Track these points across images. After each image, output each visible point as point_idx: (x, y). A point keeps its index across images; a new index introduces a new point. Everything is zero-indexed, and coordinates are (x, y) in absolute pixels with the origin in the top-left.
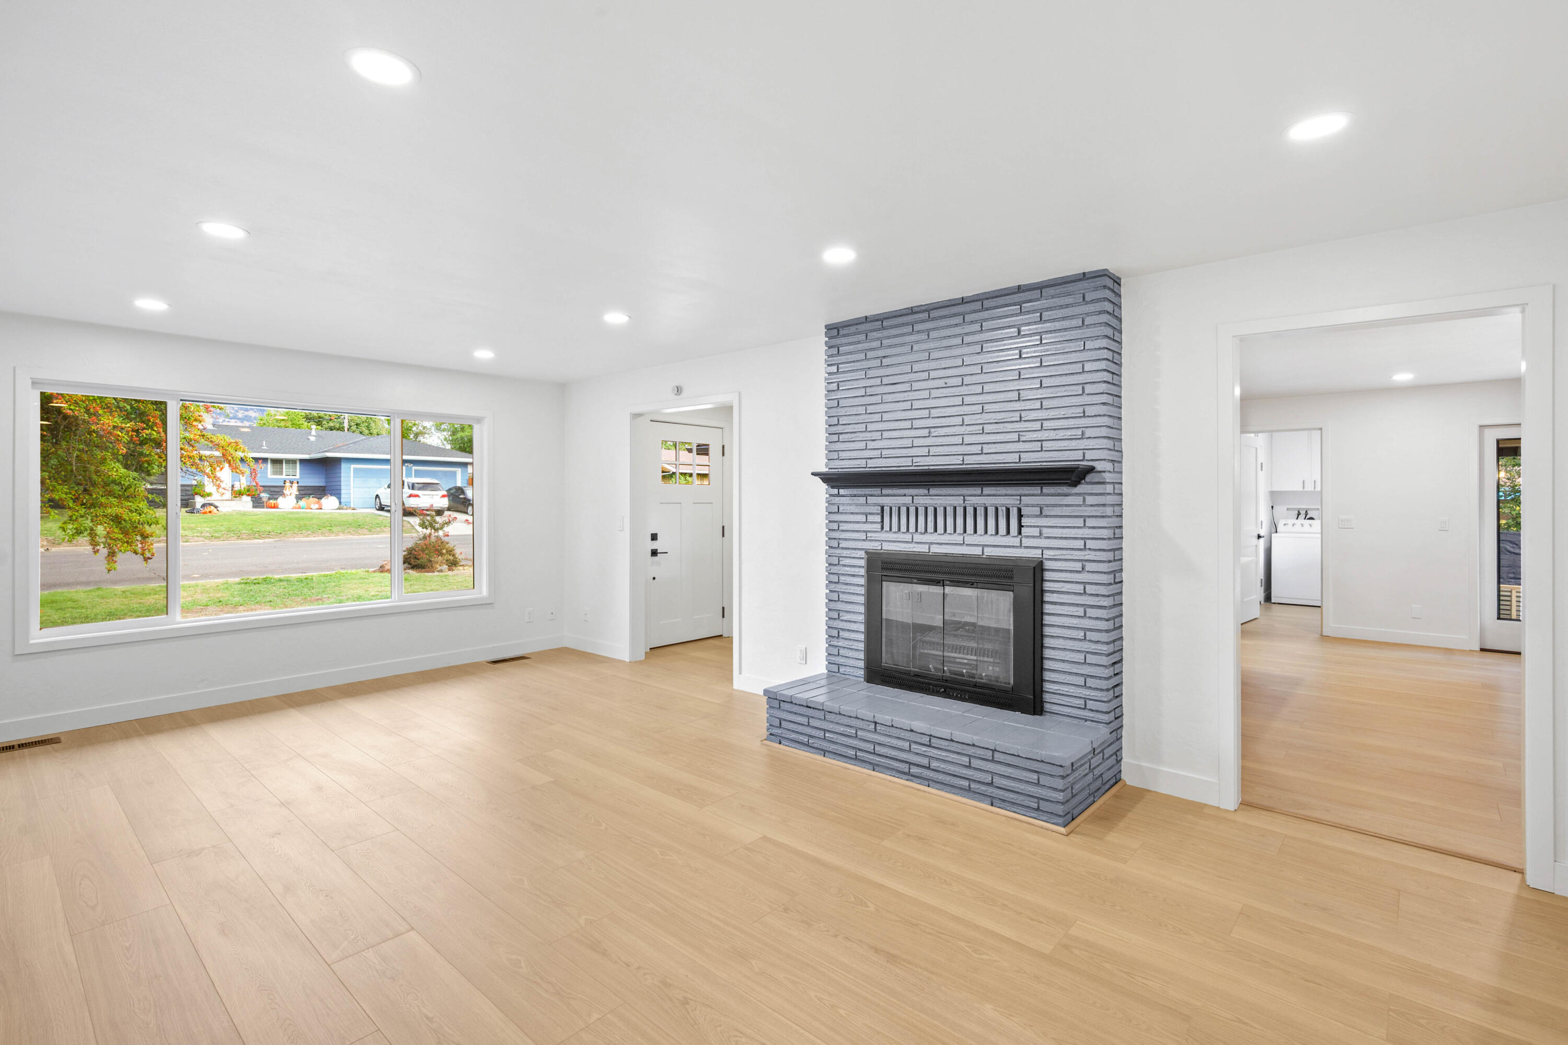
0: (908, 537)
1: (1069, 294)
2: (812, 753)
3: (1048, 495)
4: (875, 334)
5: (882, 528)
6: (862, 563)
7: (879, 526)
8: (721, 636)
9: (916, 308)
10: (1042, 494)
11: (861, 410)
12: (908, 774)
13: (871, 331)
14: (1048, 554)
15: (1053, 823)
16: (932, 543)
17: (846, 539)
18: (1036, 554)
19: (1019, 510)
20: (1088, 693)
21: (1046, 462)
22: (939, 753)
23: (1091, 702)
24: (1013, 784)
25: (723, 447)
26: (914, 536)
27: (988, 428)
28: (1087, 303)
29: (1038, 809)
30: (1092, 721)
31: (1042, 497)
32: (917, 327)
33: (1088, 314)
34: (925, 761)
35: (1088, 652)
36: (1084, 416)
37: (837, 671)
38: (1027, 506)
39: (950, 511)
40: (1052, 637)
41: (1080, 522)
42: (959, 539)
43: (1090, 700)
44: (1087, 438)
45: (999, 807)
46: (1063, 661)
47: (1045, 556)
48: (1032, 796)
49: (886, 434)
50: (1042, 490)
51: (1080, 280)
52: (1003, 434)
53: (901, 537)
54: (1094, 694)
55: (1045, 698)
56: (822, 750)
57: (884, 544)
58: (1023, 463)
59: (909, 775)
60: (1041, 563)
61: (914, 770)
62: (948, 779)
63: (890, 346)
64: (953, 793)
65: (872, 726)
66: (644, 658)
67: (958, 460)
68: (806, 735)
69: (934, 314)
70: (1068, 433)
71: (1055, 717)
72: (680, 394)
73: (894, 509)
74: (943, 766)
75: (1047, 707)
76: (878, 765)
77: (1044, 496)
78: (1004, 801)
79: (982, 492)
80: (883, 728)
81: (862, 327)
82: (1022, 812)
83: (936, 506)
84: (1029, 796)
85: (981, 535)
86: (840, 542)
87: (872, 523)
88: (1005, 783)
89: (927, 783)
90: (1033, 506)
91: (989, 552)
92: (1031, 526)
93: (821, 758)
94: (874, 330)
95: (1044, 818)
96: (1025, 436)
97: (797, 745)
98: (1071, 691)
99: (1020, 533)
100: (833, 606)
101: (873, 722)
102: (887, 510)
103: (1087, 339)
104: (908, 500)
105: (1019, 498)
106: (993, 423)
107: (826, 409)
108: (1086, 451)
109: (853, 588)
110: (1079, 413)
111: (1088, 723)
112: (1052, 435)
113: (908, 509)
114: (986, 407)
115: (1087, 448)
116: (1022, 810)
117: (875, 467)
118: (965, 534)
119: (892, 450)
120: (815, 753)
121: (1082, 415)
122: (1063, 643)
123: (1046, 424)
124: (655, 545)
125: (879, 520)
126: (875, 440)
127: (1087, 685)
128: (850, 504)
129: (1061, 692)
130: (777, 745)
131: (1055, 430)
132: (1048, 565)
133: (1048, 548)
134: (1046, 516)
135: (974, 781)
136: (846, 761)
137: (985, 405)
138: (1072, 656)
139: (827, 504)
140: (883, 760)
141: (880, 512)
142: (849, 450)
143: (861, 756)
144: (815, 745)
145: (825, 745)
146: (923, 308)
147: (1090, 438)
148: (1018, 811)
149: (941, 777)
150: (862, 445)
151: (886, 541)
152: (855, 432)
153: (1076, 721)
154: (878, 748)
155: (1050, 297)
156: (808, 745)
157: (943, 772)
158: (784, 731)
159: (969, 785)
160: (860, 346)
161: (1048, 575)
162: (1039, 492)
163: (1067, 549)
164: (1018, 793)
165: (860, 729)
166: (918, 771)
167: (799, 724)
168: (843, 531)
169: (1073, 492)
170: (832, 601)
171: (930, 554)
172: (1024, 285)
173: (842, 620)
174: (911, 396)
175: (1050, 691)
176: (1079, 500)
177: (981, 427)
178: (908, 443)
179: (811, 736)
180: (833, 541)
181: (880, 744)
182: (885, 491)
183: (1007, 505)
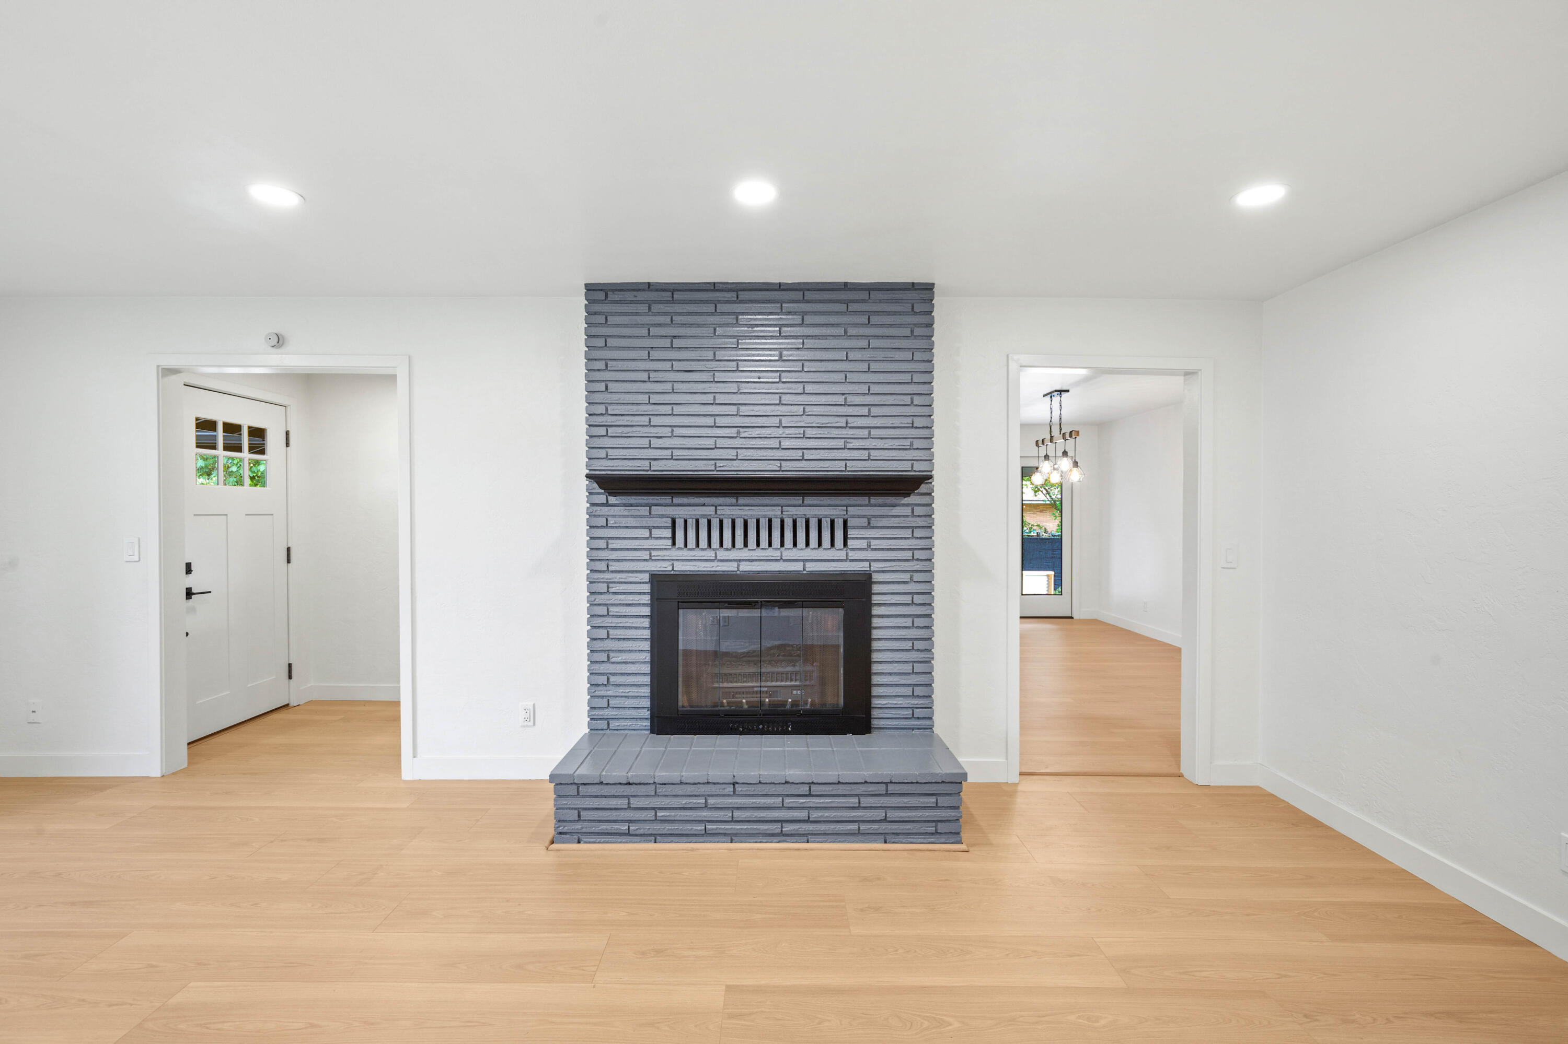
0: (710, 554)
1: (897, 302)
2: (636, 842)
3: (875, 506)
4: (661, 306)
5: (674, 543)
6: (647, 588)
7: (670, 542)
8: (288, 705)
9: (721, 285)
10: (870, 505)
11: (644, 398)
12: (782, 834)
13: (656, 302)
14: (875, 566)
15: (952, 843)
16: (740, 560)
17: (618, 560)
18: (863, 567)
19: (845, 522)
20: (916, 702)
21: (873, 471)
22: (822, 801)
23: (918, 710)
24: (909, 814)
25: (287, 433)
26: (718, 552)
27: (810, 432)
28: (916, 314)
29: (937, 833)
30: (918, 729)
31: (869, 508)
32: (721, 308)
33: (916, 325)
34: (803, 814)
35: (915, 662)
36: (912, 427)
37: (606, 727)
38: (853, 517)
39: (764, 524)
40: (879, 650)
41: (908, 533)
42: (777, 554)
43: (917, 708)
44: (914, 449)
45: (893, 843)
46: (890, 674)
47: (873, 569)
48: (929, 821)
49: (678, 431)
50: (869, 501)
51: (909, 289)
52: (826, 440)
53: (698, 554)
54: (922, 702)
55: (874, 715)
56: (651, 835)
57: (676, 563)
58: (849, 471)
59: (783, 836)
60: (870, 576)
61: (788, 828)
62: (833, 827)
63: (683, 325)
64: (839, 842)
65: (730, 788)
66: (186, 765)
67: (774, 466)
68: (622, 821)
69: (743, 296)
70: (896, 443)
71: (883, 732)
72: (280, 347)
73: (690, 522)
74: (826, 814)
75: (875, 723)
76: (736, 835)
77: (871, 506)
78: (897, 834)
79: (803, 502)
80: (745, 788)
81: (641, 296)
82: (919, 841)
83: (746, 518)
84: (925, 821)
85: (802, 549)
86: (610, 563)
87: (657, 538)
88: (901, 814)
89: (805, 839)
90: (859, 517)
91: (811, 567)
92: (857, 538)
93: (651, 845)
94: (660, 302)
95: (943, 840)
96: (851, 443)
97: (609, 838)
98: (899, 702)
99: (845, 544)
100: (598, 645)
101: (730, 784)
102: (680, 524)
103: (915, 350)
104: (709, 511)
105: (845, 508)
106: (815, 427)
107: (587, 393)
108: (915, 462)
109: (631, 620)
110: (908, 423)
111: (915, 732)
112: (880, 443)
113: (709, 522)
114: (808, 409)
115: (915, 458)
116: (919, 838)
117: (662, 471)
118: (783, 549)
119: (686, 450)
120: (640, 842)
121: (911, 425)
122: (891, 656)
123: (873, 432)
124: (192, 581)
125: (670, 535)
126: (660, 437)
127: (915, 694)
128: (624, 516)
129: (889, 706)
130: (576, 846)
131: (882, 438)
132: (876, 577)
133: (875, 560)
134: (873, 528)
135: (864, 821)
136: (689, 840)
137: (807, 407)
138: (901, 668)
139: (588, 517)
140: (745, 826)
141: (670, 525)
142: (623, 448)
143: (713, 829)
144: (641, 832)
145: (657, 827)
146: (729, 287)
147: (917, 449)
148: (914, 841)
149: (823, 827)
150: (645, 442)
151: (677, 560)
152: (632, 426)
153: (902, 732)
154: (737, 814)
155: (878, 301)
156: (628, 834)
157: (825, 822)
158: (586, 824)
159: (859, 828)
160: (639, 319)
161: (876, 588)
162: (867, 502)
163: (894, 560)
164: (913, 821)
165: (709, 796)
166: (794, 827)
167: (611, 809)
168: (613, 549)
169: (902, 502)
170: (596, 639)
171: (738, 572)
172: (851, 283)
173: (613, 663)
174: (714, 388)
175: (877, 706)
176: (907, 511)
177: (801, 431)
178: (710, 443)
179: (630, 821)
180: (598, 563)
181: (738, 808)
182: (677, 500)
183: (831, 517)
